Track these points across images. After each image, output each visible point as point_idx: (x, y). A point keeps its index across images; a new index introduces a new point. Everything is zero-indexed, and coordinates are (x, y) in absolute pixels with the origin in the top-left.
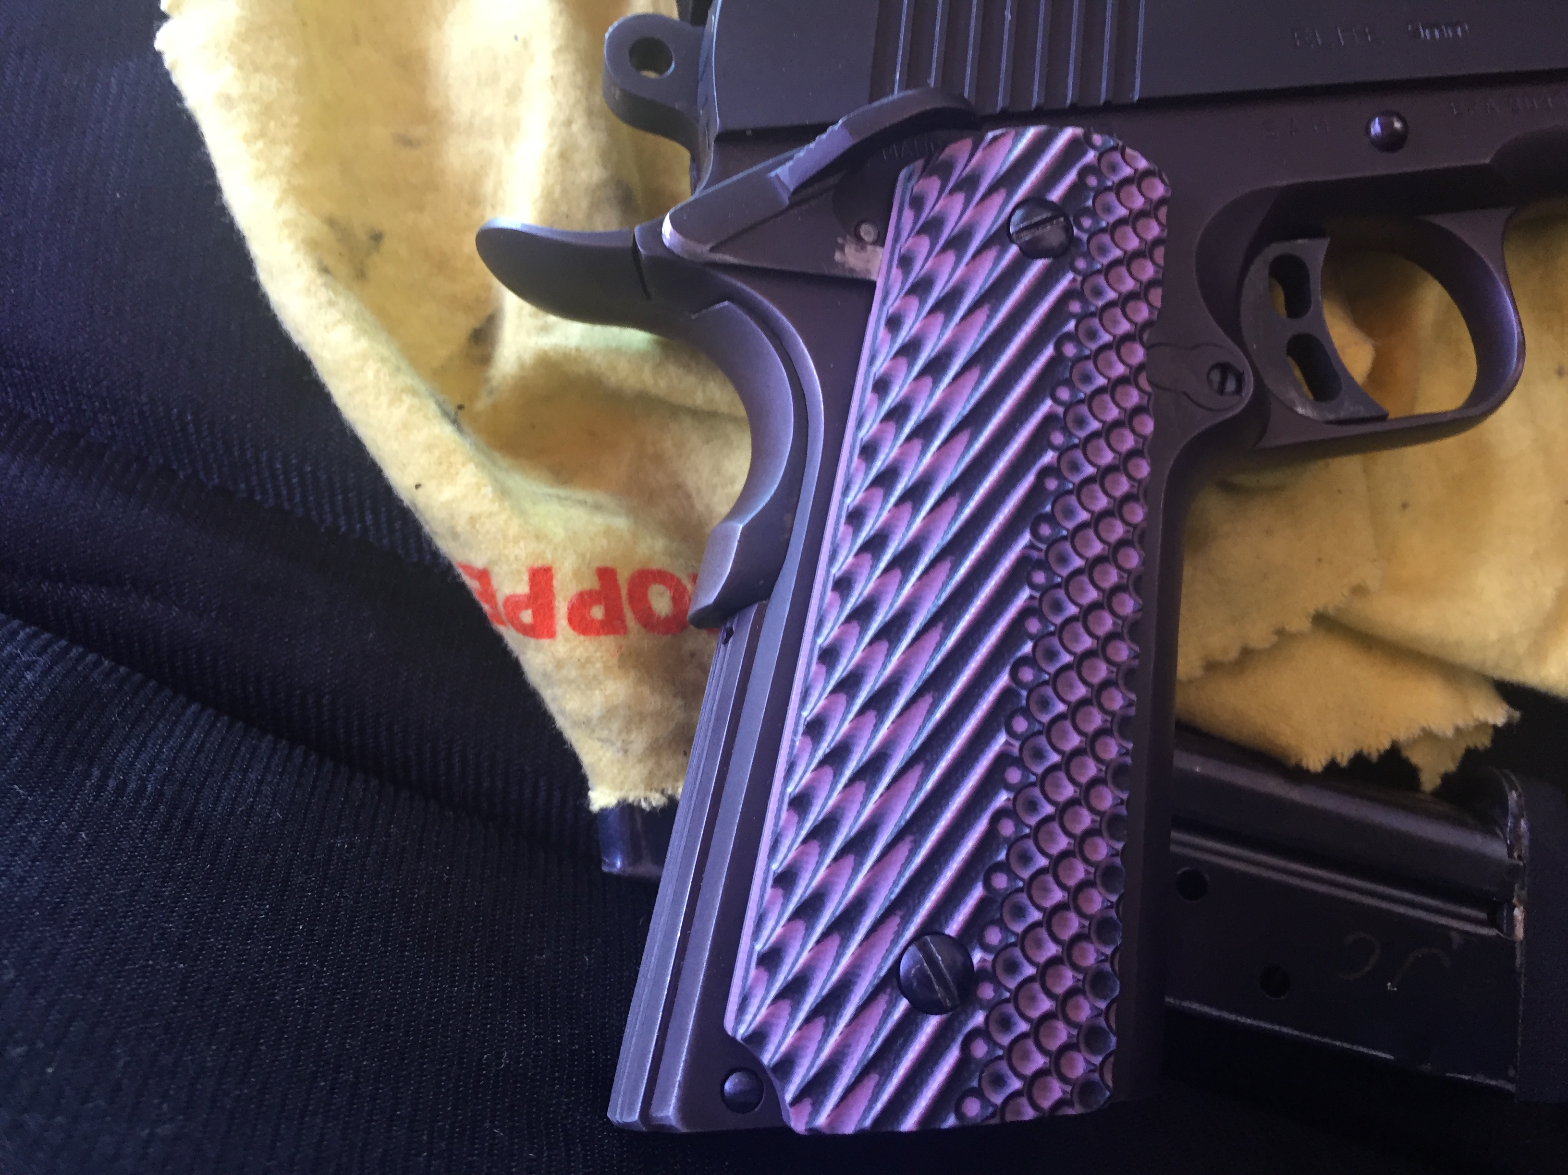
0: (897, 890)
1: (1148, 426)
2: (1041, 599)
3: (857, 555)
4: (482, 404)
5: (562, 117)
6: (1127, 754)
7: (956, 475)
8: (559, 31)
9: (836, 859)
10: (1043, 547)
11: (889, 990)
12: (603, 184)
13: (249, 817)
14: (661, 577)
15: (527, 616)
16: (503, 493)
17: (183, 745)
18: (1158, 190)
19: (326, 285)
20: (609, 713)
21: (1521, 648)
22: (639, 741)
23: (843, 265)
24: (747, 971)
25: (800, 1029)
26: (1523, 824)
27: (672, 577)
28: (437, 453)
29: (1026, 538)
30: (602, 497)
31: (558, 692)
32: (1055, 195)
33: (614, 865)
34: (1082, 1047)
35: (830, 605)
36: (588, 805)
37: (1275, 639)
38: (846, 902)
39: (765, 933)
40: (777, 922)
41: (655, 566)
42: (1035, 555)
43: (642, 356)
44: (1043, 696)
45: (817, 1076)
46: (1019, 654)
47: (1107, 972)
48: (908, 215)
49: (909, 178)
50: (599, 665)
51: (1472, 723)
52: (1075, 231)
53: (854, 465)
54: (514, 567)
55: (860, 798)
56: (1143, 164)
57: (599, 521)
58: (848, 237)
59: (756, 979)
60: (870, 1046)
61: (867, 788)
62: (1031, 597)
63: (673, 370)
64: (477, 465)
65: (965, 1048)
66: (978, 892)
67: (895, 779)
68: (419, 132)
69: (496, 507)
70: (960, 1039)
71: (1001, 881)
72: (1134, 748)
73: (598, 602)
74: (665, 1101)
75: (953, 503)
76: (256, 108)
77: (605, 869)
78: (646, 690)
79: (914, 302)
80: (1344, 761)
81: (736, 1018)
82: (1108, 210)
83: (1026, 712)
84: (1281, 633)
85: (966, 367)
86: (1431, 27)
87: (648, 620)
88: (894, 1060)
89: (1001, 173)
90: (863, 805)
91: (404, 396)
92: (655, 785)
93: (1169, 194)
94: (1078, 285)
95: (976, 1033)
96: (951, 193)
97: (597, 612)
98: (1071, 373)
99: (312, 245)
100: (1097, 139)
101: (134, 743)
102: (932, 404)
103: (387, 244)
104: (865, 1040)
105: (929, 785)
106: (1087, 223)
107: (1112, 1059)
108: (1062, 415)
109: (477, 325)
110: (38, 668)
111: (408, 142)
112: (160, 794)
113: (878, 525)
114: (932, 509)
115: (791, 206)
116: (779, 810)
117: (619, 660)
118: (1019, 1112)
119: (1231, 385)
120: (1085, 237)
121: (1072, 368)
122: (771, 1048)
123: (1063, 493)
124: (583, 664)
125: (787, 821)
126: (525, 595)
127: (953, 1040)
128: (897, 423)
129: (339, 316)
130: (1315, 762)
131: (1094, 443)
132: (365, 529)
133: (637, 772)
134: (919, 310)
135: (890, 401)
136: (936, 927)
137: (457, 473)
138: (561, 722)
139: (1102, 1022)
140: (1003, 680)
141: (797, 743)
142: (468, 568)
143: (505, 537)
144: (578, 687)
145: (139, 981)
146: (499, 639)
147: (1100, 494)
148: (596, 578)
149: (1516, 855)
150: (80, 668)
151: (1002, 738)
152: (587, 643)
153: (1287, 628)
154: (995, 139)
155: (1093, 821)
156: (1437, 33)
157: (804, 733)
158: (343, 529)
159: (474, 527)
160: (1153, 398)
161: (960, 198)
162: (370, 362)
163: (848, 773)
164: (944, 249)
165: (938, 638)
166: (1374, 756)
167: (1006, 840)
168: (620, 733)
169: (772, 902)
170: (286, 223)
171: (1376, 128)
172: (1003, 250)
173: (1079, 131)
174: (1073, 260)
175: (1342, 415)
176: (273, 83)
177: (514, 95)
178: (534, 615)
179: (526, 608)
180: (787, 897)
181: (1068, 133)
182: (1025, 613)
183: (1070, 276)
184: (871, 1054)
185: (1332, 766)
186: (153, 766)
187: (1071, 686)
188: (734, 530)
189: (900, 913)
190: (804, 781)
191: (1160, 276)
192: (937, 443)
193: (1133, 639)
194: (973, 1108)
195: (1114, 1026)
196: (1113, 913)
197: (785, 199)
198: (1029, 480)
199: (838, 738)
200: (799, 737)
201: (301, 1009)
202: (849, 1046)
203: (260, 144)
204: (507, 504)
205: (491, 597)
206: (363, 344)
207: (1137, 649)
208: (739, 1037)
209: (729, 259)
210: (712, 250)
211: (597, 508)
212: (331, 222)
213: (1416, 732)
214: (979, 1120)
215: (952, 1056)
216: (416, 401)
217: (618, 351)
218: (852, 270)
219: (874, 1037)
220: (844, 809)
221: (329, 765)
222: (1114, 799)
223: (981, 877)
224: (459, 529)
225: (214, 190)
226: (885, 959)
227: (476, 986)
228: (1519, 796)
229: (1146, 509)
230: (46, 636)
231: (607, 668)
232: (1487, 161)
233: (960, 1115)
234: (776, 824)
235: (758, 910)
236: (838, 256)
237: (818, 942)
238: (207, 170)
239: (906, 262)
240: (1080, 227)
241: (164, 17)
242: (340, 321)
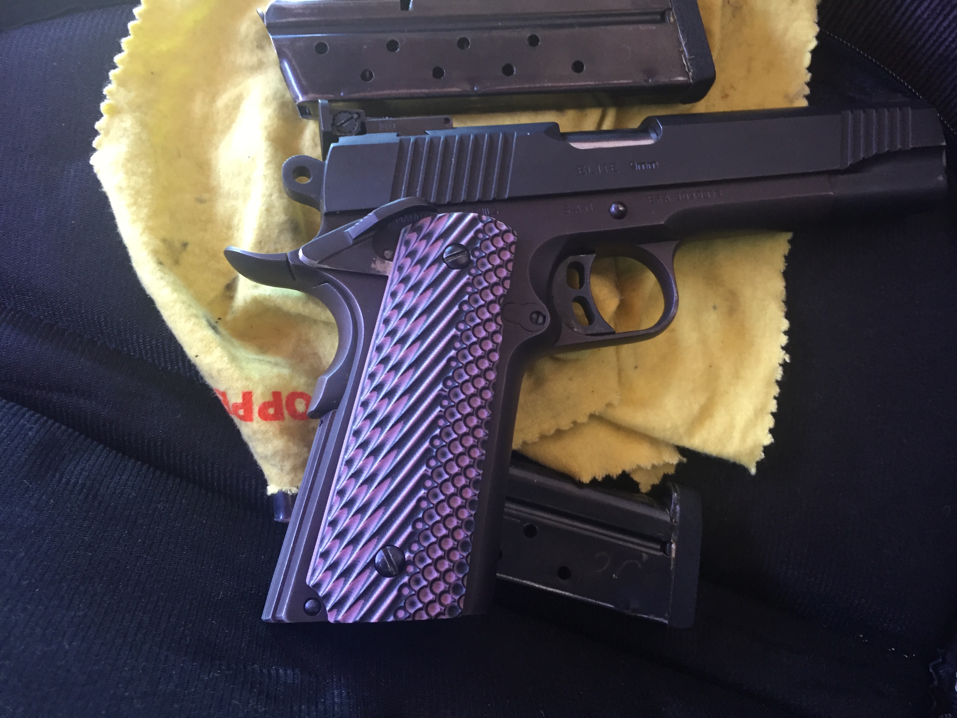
0: (377, 528)
1: (499, 339)
2: (445, 412)
3: (371, 392)
4: (229, 317)
5: (268, 193)
6: (479, 475)
7: (413, 360)
8: (268, 154)
9: (353, 516)
10: (447, 390)
11: (370, 568)
12: (286, 222)
13: (121, 495)
14: (301, 395)
15: (241, 412)
16: (233, 359)
17: (94, 464)
18: (511, 238)
19: (160, 270)
20: (275, 454)
21: (682, 430)
22: (288, 465)
23: (374, 269)
24: (316, 560)
25: (334, 582)
26: (678, 507)
27: (307, 395)
28: (205, 342)
29: (440, 386)
30: (278, 359)
31: (254, 444)
32: (464, 242)
33: (279, 518)
34: (451, 592)
35: (359, 412)
36: (266, 492)
37: (572, 425)
38: (356, 533)
39: (324, 545)
40: (329, 541)
41: (299, 390)
42: (444, 393)
43: (298, 299)
44: (443, 451)
45: (339, 600)
46: (434, 434)
47: (464, 563)
48: (403, 248)
49: (405, 232)
50: (271, 433)
51: (662, 463)
52: (471, 257)
53: (373, 354)
54: (236, 391)
55: (365, 491)
56: (504, 227)
57: (276, 370)
58: (378, 257)
59: (319, 563)
60: (361, 590)
61: (368, 488)
62: (440, 411)
63: (311, 305)
64: (222, 348)
65: (400, 590)
66: (409, 530)
67: (379, 484)
68: (206, 196)
69: (228, 366)
70: (397, 587)
71: (420, 526)
72: (483, 473)
73: (272, 406)
74: (281, 611)
75: (411, 371)
76: (133, 192)
77: (275, 520)
78: (291, 444)
79: (402, 286)
80: (600, 479)
81: (311, 577)
82: (487, 248)
83: (436, 458)
84: (575, 423)
85: (421, 315)
86: (641, 164)
87: (294, 414)
88: (371, 595)
89: (441, 233)
90: (366, 494)
91: (192, 318)
92: (294, 484)
93: (516, 240)
94: (470, 281)
95: (404, 585)
96: (420, 240)
97: (271, 411)
98: (465, 318)
99: (155, 253)
100: (484, 218)
101: (75, 462)
102: (406, 330)
103: (189, 248)
104: (360, 587)
105: (392, 487)
106: (477, 253)
107: (464, 597)
108: (459, 335)
109: (228, 282)
110: (35, 430)
111: (201, 201)
112: (84, 485)
113: (380, 380)
114: (402, 374)
115: (354, 244)
116: (333, 495)
117: (280, 431)
118: (421, 617)
119: (541, 320)
120: (475, 260)
121: (466, 315)
122: (323, 589)
123: (457, 368)
124: (265, 433)
125: (336, 500)
126: (240, 403)
127: (395, 587)
128: (392, 337)
129: (165, 284)
130: (586, 479)
131: (474, 346)
132: (179, 368)
133: (287, 479)
134: (404, 289)
135: (390, 328)
136: (392, 543)
137: (213, 351)
138: (256, 457)
139: (460, 582)
140: (426, 445)
141: (342, 469)
142: (218, 390)
143: (232, 379)
144: (262, 442)
145: (73, 559)
146: (232, 420)
147: (475, 368)
148: (272, 396)
149: (674, 521)
150: (52, 430)
151: (424, 468)
152: (266, 424)
153: (578, 421)
154: (440, 217)
155: (462, 502)
156: (643, 166)
157: (345, 465)
158: (169, 368)
159: (219, 374)
160: (503, 327)
161: (424, 242)
162: (178, 304)
163: (361, 481)
164: (416, 264)
165: (401, 427)
166: (615, 477)
167: (423, 509)
168: (280, 462)
169: (327, 532)
170: (144, 243)
171: (613, 209)
172: (440, 265)
173: (476, 215)
174: (470, 269)
175: (594, 332)
176: (141, 180)
177: (248, 181)
178: (245, 412)
179: (241, 409)
180: (333, 530)
181: (471, 215)
182: (438, 417)
183: (467, 276)
184: (361, 592)
185: (594, 481)
186: (81, 473)
187: (456, 447)
188: (325, 379)
189: (377, 537)
190: (343, 484)
191: (509, 275)
192: (407, 346)
193: (486, 428)
194: (401, 614)
195: (465, 584)
196: (468, 539)
197: (351, 242)
198: (444, 362)
199: (358, 467)
200: (343, 466)
201: (137, 572)
202: (353, 589)
203: (134, 208)
204: (234, 365)
205: (227, 403)
206: (175, 295)
207: (487, 432)
208: (310, 586)
209: (326, 266)
210: (319, 263)
211: (276, 364)
212: (164, 241)
213: (634, 467)
214: (403, 619)
215: (394, 593)
216: (197, 320)
217: (287, 297)
218: (379, 271)
219: (363, 586)
220: (358, 496)
221: (158, 473)
222: (472, 493)
223: (411, 524)
224: (213, 375)
225: (115, 227)
226: (370, 555)
227: (212, 567)
228: (678, 495)
229: (496, 373)
230: (38, 415)
231: (274, 435)
232: (663, 223)
233: (395, 616)
234: (332, 501)
235: (322, 536)
236: (373, 266)
237: (344, 548)
238: (111, 217)
239: (400, 269)
240: (474, 256)
241: (94, 150)
242: (166, 286)
